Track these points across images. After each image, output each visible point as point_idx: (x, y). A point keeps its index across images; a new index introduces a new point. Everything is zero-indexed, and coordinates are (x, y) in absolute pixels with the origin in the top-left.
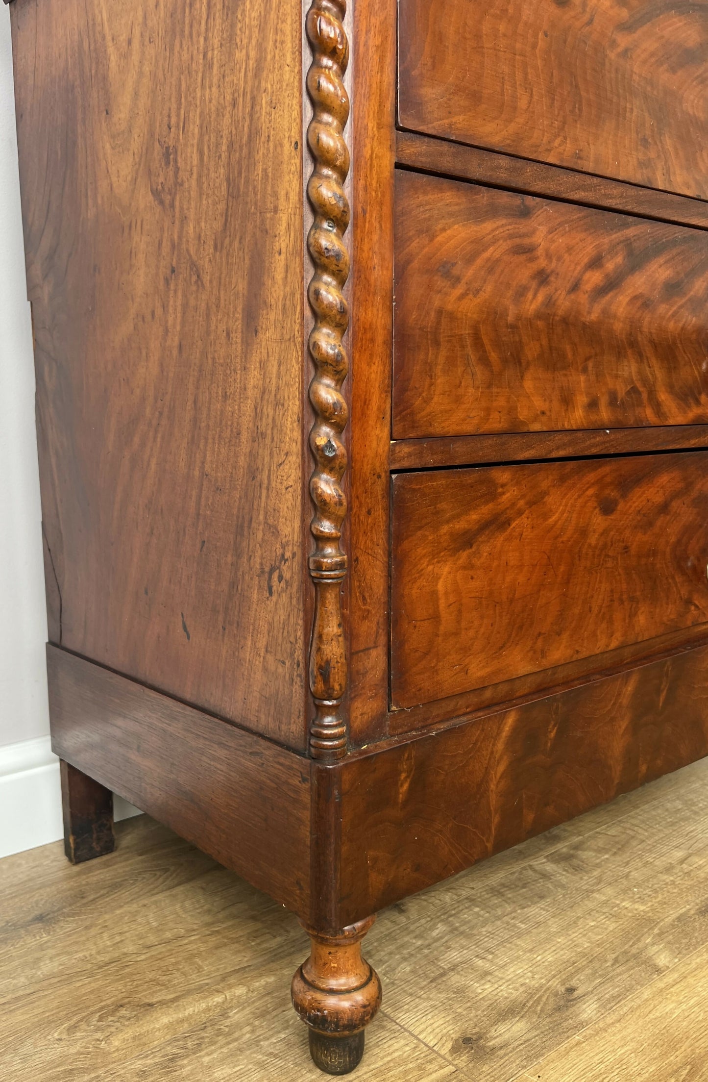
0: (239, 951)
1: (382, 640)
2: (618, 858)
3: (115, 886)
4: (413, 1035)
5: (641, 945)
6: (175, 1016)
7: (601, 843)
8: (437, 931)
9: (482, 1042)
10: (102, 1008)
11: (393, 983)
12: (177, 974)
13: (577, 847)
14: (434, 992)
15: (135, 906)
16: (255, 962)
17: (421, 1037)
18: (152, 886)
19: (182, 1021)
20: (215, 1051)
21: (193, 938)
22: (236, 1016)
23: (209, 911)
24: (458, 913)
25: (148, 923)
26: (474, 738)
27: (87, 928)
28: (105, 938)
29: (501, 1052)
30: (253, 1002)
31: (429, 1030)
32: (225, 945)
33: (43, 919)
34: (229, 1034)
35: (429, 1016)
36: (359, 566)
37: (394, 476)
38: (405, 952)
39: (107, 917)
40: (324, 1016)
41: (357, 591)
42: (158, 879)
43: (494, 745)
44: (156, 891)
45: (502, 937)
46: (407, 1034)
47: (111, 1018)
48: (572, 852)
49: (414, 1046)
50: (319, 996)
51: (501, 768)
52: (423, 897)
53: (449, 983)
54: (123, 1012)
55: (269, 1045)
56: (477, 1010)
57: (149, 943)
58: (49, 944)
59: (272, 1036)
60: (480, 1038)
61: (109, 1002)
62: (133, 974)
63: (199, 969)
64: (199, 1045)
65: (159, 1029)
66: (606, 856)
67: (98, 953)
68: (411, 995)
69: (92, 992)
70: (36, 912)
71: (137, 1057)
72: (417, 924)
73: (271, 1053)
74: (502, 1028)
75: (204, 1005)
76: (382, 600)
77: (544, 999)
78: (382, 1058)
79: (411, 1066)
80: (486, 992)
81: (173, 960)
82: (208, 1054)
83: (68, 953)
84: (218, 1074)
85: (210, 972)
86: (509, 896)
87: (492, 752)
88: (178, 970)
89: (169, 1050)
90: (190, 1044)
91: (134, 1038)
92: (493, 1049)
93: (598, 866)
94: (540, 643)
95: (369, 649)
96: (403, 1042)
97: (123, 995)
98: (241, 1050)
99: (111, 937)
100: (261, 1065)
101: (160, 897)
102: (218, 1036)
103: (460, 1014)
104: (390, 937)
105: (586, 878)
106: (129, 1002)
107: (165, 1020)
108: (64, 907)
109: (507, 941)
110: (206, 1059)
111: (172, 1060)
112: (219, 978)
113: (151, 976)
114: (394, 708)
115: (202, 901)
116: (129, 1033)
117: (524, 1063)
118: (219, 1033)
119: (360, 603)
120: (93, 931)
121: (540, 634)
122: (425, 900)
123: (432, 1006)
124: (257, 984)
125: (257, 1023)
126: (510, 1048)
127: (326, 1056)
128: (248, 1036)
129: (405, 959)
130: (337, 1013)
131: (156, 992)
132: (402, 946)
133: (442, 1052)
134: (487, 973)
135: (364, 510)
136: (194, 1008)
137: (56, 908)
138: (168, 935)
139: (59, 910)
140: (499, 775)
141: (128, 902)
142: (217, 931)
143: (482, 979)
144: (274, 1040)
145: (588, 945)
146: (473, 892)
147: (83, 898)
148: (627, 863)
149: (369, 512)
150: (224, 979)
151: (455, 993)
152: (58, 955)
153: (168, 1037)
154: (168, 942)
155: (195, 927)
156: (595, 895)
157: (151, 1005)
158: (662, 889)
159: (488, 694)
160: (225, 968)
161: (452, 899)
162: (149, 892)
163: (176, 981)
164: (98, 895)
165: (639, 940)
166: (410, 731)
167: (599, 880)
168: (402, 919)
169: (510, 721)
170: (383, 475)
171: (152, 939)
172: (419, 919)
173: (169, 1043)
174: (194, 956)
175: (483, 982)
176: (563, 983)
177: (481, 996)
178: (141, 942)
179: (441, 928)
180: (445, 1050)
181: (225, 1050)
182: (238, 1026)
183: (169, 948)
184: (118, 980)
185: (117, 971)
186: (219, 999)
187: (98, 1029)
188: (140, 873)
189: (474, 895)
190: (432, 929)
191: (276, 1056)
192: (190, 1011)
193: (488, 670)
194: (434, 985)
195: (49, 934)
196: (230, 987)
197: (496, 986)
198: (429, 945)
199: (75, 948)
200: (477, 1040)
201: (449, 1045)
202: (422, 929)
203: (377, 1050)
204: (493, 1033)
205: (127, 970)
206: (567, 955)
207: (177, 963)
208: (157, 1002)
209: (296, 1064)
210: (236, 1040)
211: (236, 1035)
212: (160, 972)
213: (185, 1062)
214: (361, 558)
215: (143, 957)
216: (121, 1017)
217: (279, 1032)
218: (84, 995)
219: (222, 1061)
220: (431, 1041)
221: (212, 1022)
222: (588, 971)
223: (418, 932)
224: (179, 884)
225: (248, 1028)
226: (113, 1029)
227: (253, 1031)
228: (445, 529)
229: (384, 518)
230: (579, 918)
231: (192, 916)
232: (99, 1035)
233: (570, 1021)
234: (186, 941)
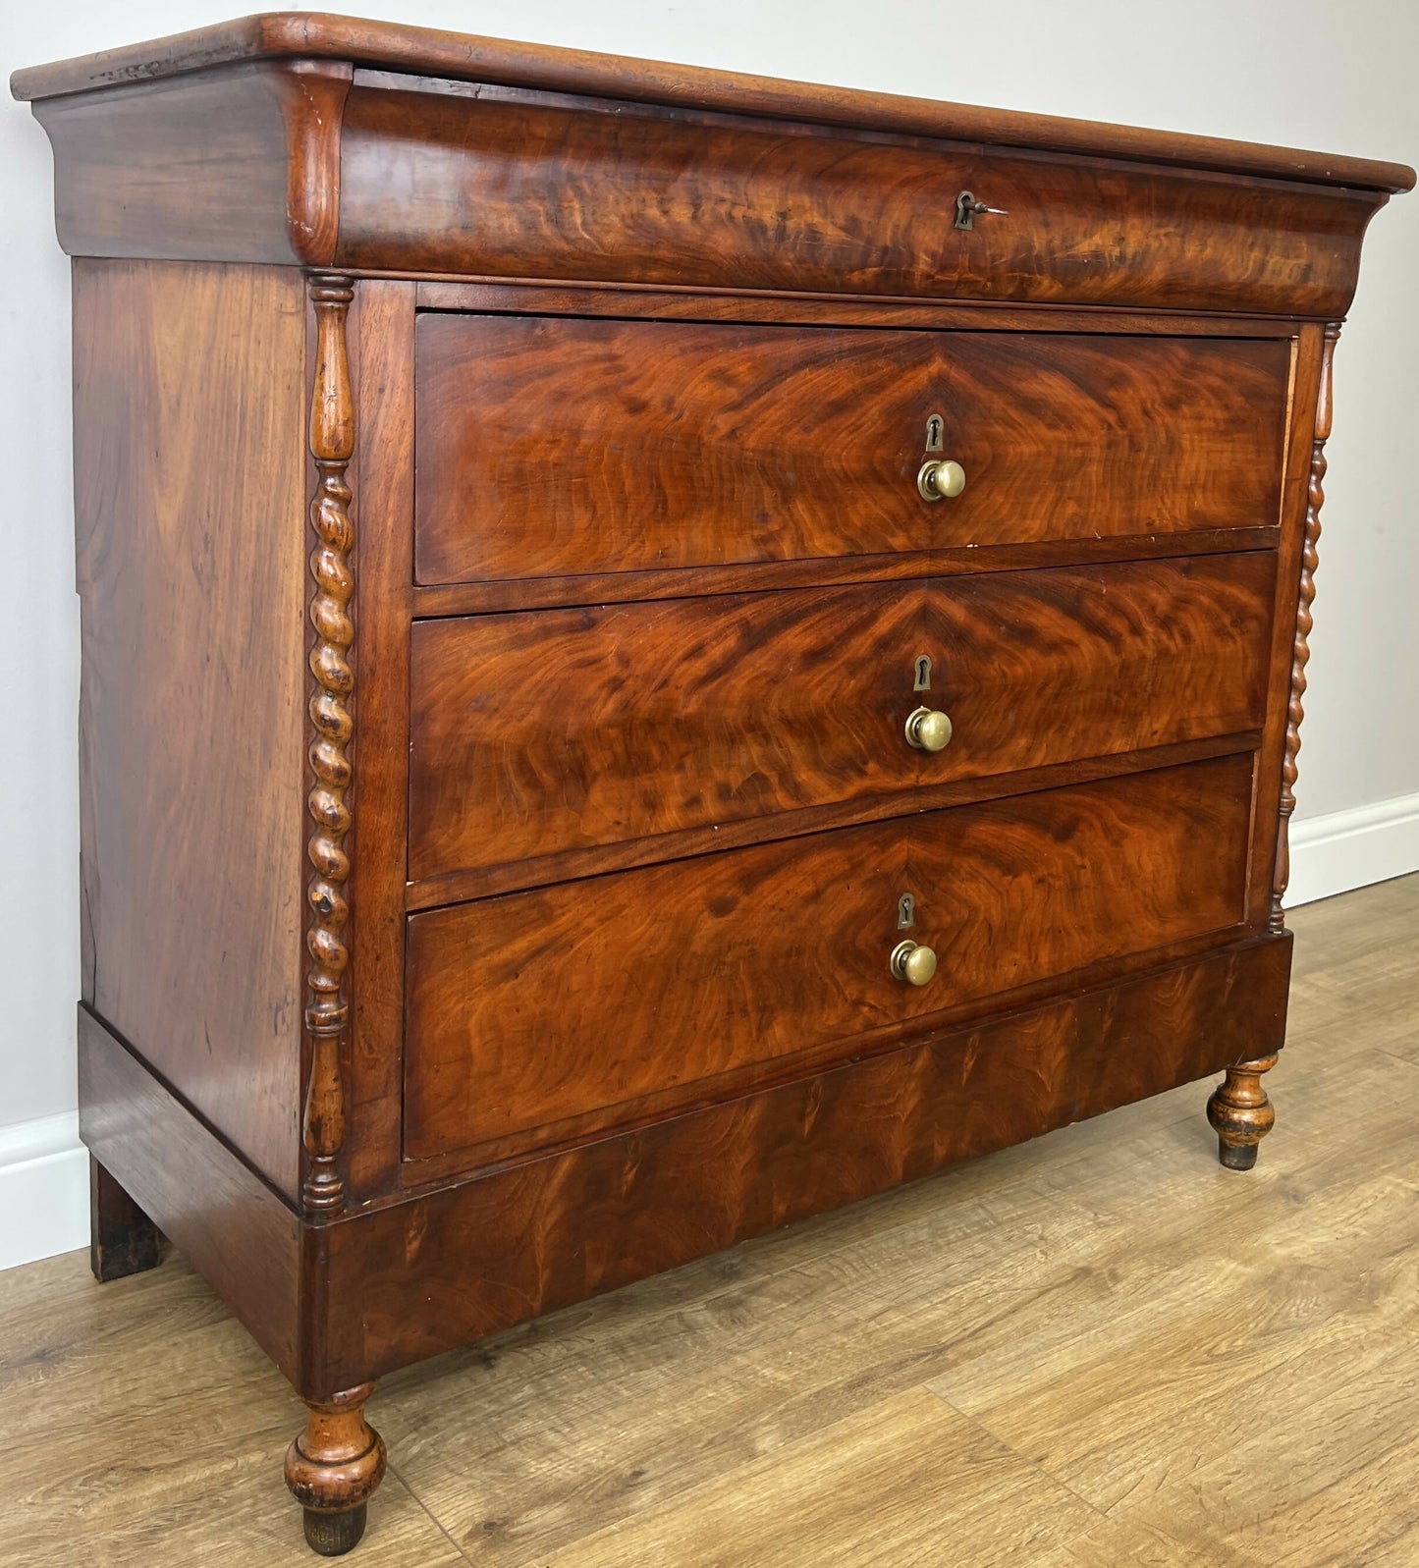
0: (272, 1409)
1: (394, 1088)
2: (797, 1309)
3: (146, 1316)
4: (432, 1517)
5: (752, 1424)
6: (171, 1484)
7: (787, 1286)
8: (520, 1395)
9: (506, 1528)
10: (88, 1471)
11: (437, 1457)
12: (188, 1434)
13: (753, 1291)
14: (481, 1468)
15: (163, 1344)
16: (286, 1423)
17: (440, 1519)
18: (192, 1319)
19: (178, 1489)
20: (203, 1524)
21: (221, 1390)
22: (241, 1486)
23: (252, 1356)
24: (556, 1373)
25: (173, 1367)
26: (513, 1188)
27: (96, 1371)
28: (115, 1385)
29: (520, 1540)
30: (266, 1472)
31: (454, 1511)
32: (259, 1401)
33: (44, 1358)
34: (225, 1506)
35: (461, 1497)
36: (364, 1015)
37: (410, 918)
38: (469, 1419)
39: (125, 1357)
40: (308, 1490)
41: (362, 1040)
42: (204, 1307)
43: (541, 1193)
44: (197, 1324)
45: (593, 1406)
46: (426, 1515)
47: (96, 1483)
48: (744, 1297)
49: (427, 1528)
50: (309, 1468)
51: (552, 1218)
52: (525, 1350)
53: (502, 1460)
54: (113, 1476)
55: (266, 1522)
56: (517, 1493)
57: (166, 1395)
58: (46, 1389)
59: (273, 1511)
60: (505, 1523)
61: (98, 1464)
62: (136, 1432)
63: (217, 1428)
64: (188, 1517)
65: (148, 1498)
66: (784, 1305)
67: (102, 1404)
68: (452, 1471)
69: (82, 1451)
70: (38, 1347)
71: (114, 1528)
72: (500, 1385)
73: (265, 1530)
74: (535, 1514)
75: (208, 1473)
76: (395, 1047)
77: (601, 1483)
78: (386, 1540)
79: (414, 1550)
80: (540, 1472)
81: (189, 1417)
82: (195, 1528)
83: (65, 1402)
84: (199, 1549)
85: (228, 1434)
86: (632, 1353)
87: (539, 1202)
88: (191, 1429)
89: (154, 1521)
90: (178, 1516)
91: (117, 1507)
92: (514, 1536)
93: (765, 1317)
94: (615, 1074)
95: (377, 1099)
96: (418, 1524)
97: (119, 1456)
98: (232, 1525)
99: (123, 1384)
100: (250, 1542)
101: (198, 1333)
102: (212, 1507)
103: (496, 1497)
104: (460, 1400)
105: (739, 1334)
106: (122, 1465)
107: (158, 1487)
108: (75, 1342)
109: (598, 1412)
110: (192, 1533)
111: (152, 1532)
112: (236, 1441)
113: (157, 1435)
114: (407, 1159)
115: (249, 1342)
116: (113, 1500)
117: (540, 1552)
118: (215, 1505)
119: (365, 1052)
120: (103, 1376)
121: (616, 1063)
122: (525, 1354)
123: (469, 1486)
124: (279, 1450)
125: (261, 1496)
126: (533, 1536)
127: (316, 1534)
128: (247, 1509)
129: (465, 1428)
130: (321, 1487)
131: (156, 1455)
132: (470, 1412)
133: (455, 1537)
134: (554, 1450)
135: (372, 956)
136: (196, 1475)
137: (64, 1343)
138: (194, 1384)
139: (68, 1345)
140: (548, 1227)
141: (156, 1339)
142: (255, 1382)
143: (543, 1456)
144: (274, 1516)
145: (690, 1420)
146: (590, 1346)
147: (102, 1330)
148: (803, 1316)
149: (378, 959)
150: (242, 1441)
151: (504, 1471)
152: (53, 1404)
153: (156, 1507)
154: (190, 1393)
155: (230, 1375)
156: (738, 1358)
157: (147, 1469)
158: (823, 1353)
159: (543, 1134)
160: (248, 1429)
161: (559, 1353)
162: (187, 1325)
163: (183, 1444)
164: (122, 1327)
165: (752, 1419)
166: (430, 1182)
167: (755, 1337)
168: (485, 1378)
169: (566, 1165)
170: (396, 918)
171: (172, 1388)
172: (506, 1379)
173: (154, 1513)
174: (215, 1412)
175: (542, 1460)
176: (632, 1466)
177: (532, 1476)
178: (157, 1392)
179: (528, 1390)
180: (458, 1536)
181: (215, 1524)
182: (240, 1498)
183: (189, 1400)
184: (117, 1438)
185: (119, 1427)
186: (228, 1466)
187: (79, 1494)
188: (181, 1300)
189: (587, 1350)
190: (515, 1392)
191: (269, 1533)
192: (190, 1478)
193: (538, 1109)
194: (484, 1460)
195: (47, 1376)
196: (246, 1452)
197: (555, 1465)
198: (503, 1411)
199: (75, 1395)
200: (501, 1525)
201: (467, 1529)
202: (504, 1391)
203: (385, 1531)
204: (523, 1519)
205: (132, 1426)
206: (657, 1431)
207: (193, 1420)
208: (156, 1466)
209: (288, 1543)
210: (231, 1514)
211: (233, 1508)
212: (169, 1430)
213: (166, 1535)
214: (365, 1006)
215: (155, 1411)
216: (108, 1482)
217: (283, 1507)
218: (72, 1454)
219: (207, 1536)
220: (448, 1523)
221: (211, 1492)
222: (671, 1453)
223: (497, 1394)
224: (226, 1318)
225: (250, 1501)
226: (96, 1495)
227: (254, 1504)
228: (480, 963)
229: (398, 962)
230: (700, 1386)
231: (231, 1361)
232: (79, 1501)
233: (617, 1509)
234: (210, 1394)
